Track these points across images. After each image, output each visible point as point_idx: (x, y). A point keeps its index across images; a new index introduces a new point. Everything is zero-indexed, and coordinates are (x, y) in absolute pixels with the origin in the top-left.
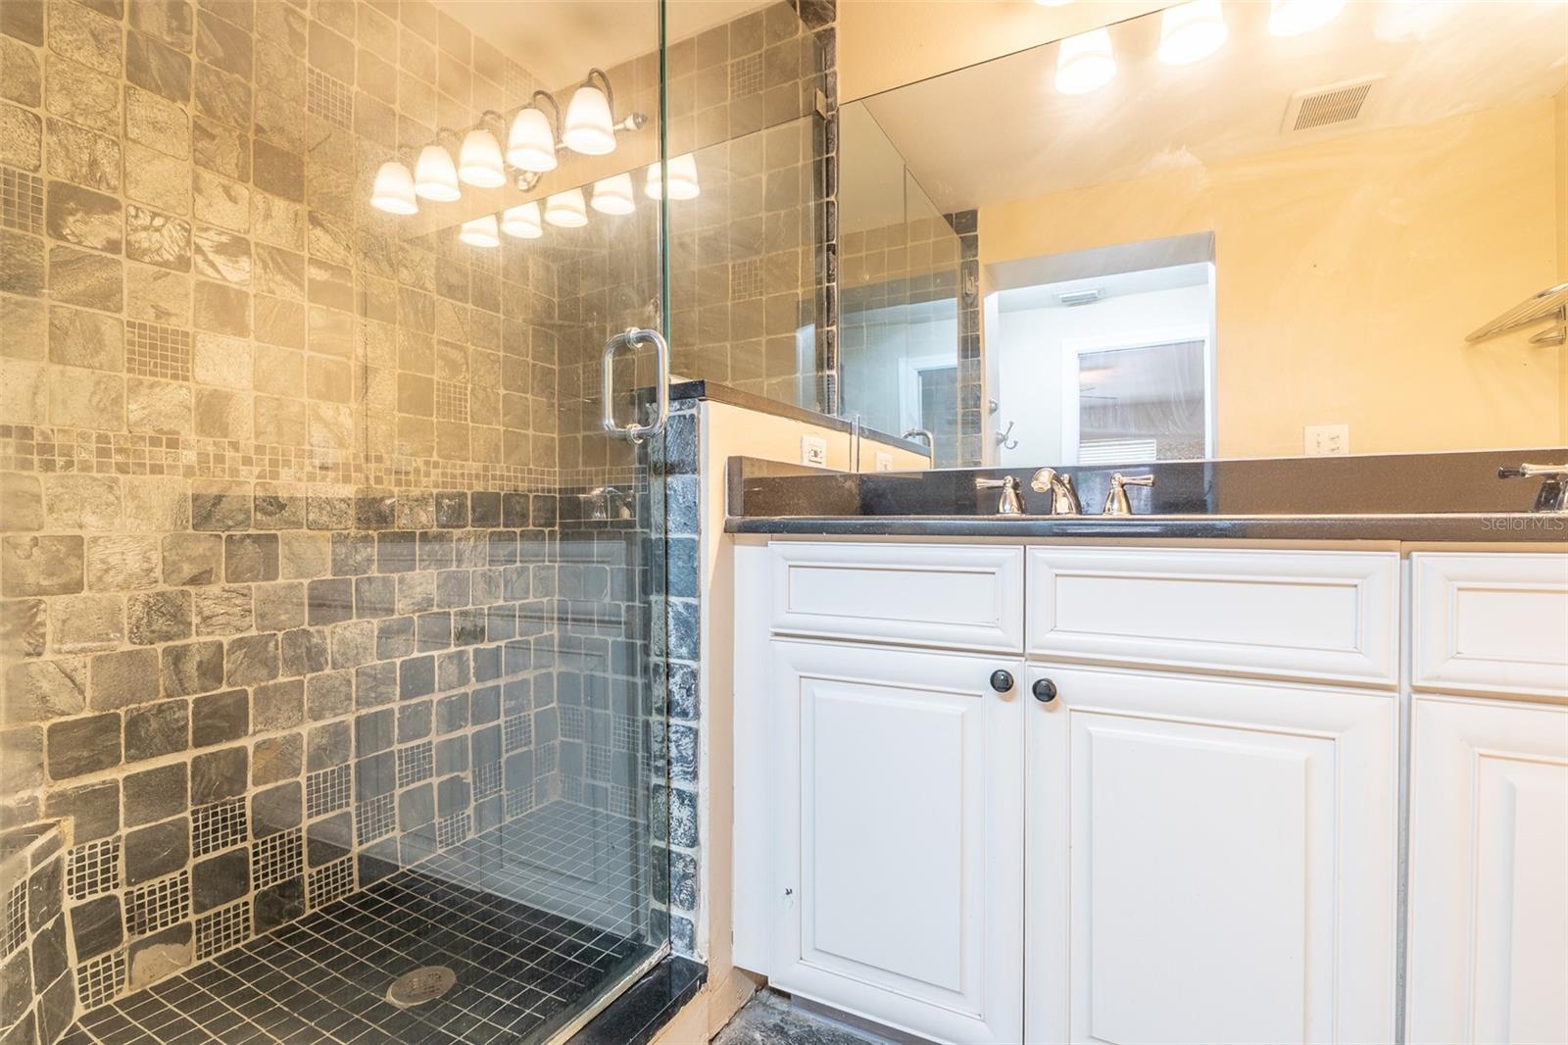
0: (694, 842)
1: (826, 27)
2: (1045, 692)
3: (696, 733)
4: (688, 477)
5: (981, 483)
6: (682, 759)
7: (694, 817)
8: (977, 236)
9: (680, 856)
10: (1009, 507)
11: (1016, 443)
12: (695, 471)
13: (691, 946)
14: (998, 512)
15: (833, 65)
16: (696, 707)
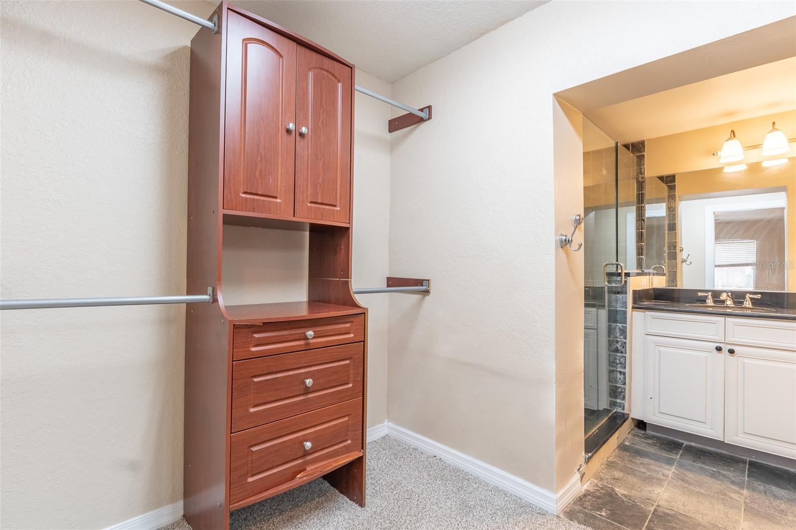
0: (625, 384)
1: (641, 154)
2: (731, 352)
3: (625, 357)
4: (624, 295)
5: (700, 294)
6: (621, 363)
7: (625, 378)
8: (675, 185)
9: (620, 387)
10: (710, 302)
11: (691, 263)
12: (626, 294)
13: (623, 409)
14: (706, 303)
15: (644, 165)
16: (626, 351)
